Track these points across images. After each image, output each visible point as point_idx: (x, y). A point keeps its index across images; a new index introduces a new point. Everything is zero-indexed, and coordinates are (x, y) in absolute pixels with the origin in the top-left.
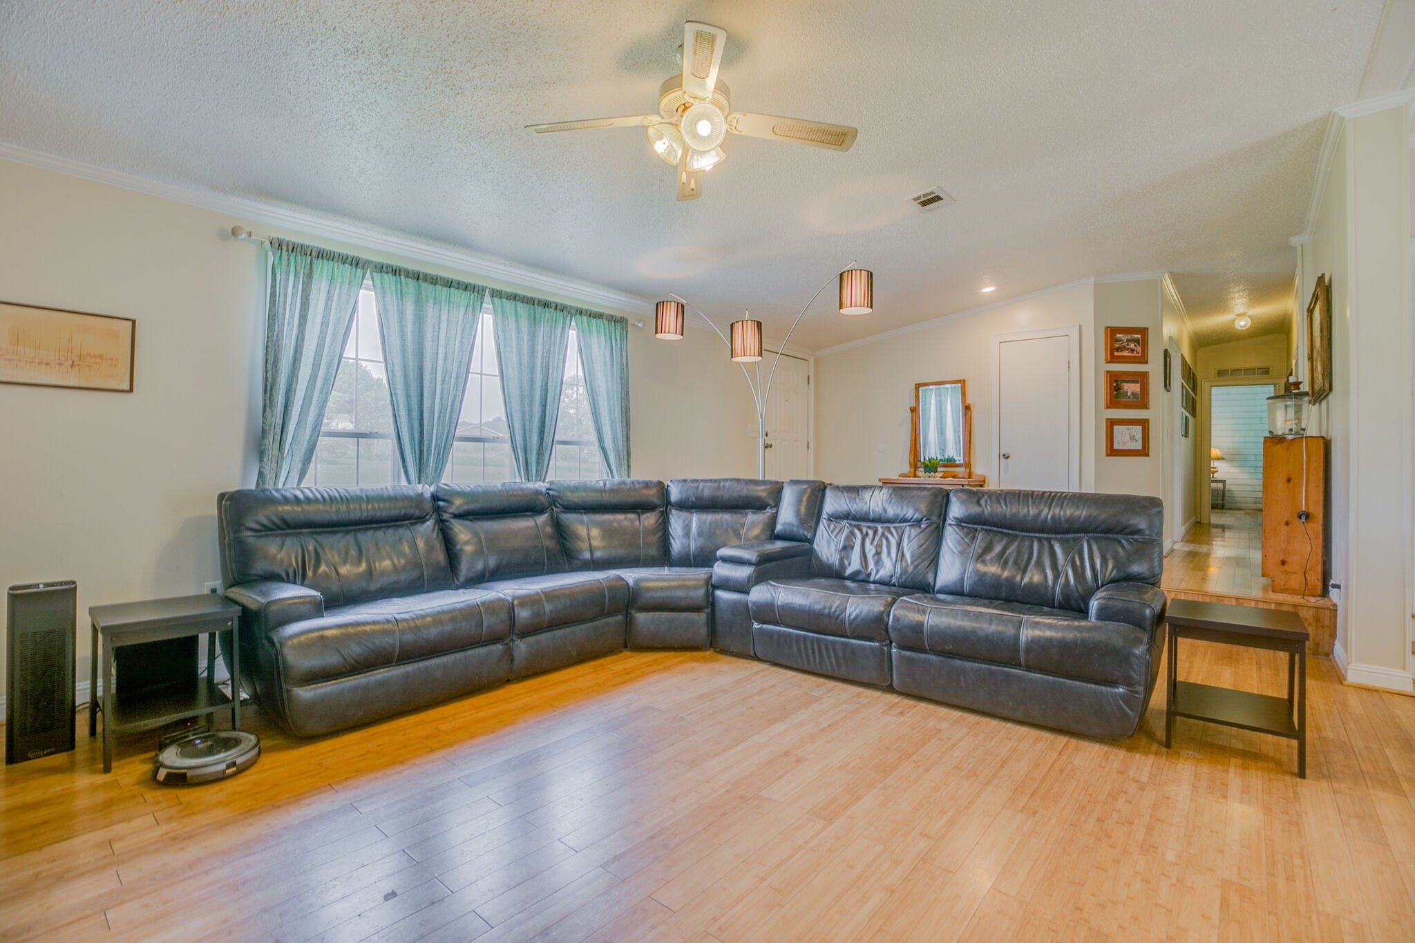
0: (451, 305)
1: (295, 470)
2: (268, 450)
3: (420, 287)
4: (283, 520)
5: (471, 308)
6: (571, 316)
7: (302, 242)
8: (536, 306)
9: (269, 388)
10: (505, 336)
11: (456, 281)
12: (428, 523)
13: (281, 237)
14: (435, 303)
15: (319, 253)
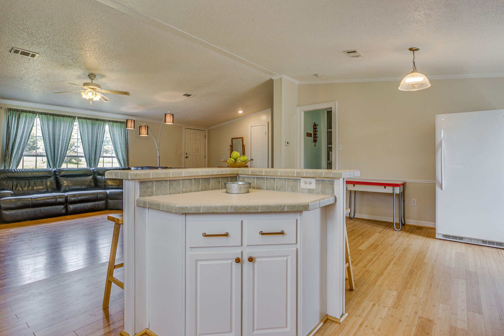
0: (64, 122)
1: (15, 165)
2: (7, 160)
3: (54, 117)
4: (8, 177)
5: (71, 122)
6: (106, 122)
7: (17, 108)
8: (94, 120)
9: (7, 145)
10: (83, 129)
11: (66, 115)
12: (52, 178)
13: (11, 107)
14: (59, 121)
15: (22, 111)
